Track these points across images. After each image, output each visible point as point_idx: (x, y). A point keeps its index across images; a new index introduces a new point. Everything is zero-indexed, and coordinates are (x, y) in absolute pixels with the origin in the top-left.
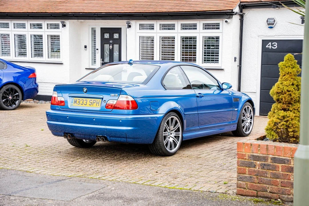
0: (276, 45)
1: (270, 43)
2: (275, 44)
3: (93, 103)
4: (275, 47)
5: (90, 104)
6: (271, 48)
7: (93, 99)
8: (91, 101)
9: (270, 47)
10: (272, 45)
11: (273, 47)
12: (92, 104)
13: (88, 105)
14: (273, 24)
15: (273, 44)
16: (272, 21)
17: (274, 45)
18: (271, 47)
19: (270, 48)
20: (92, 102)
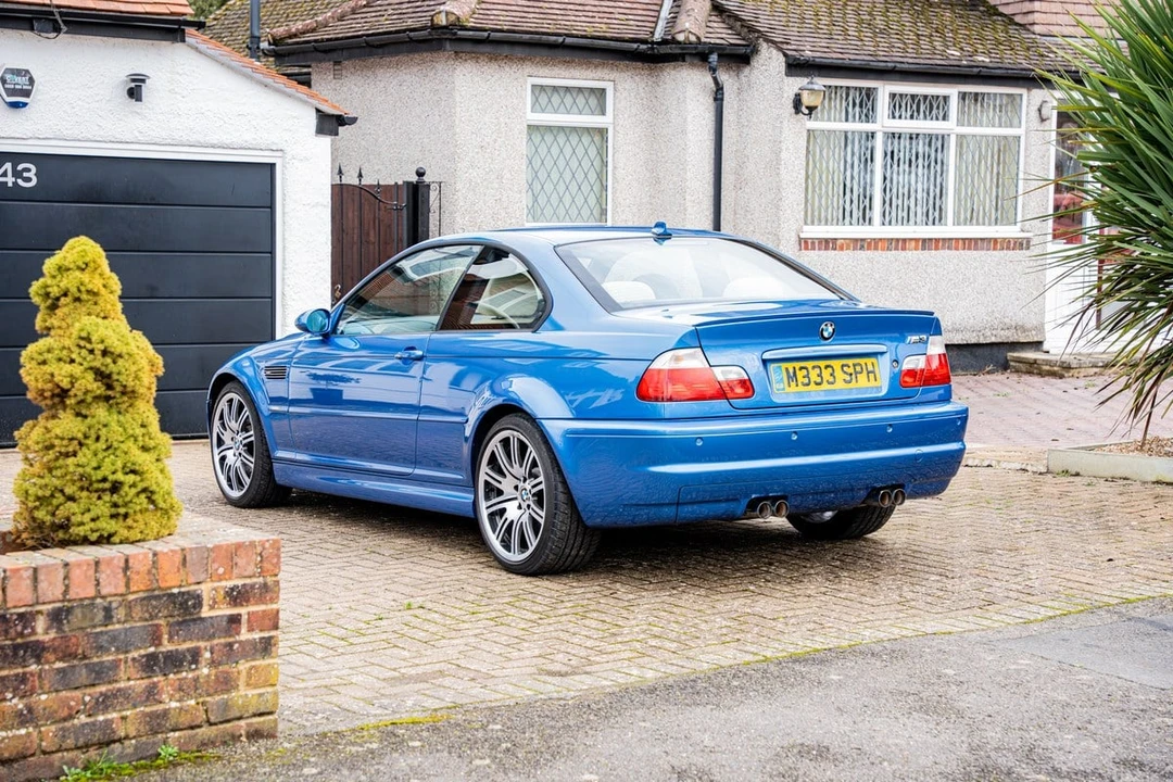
0: (32, 175)
1: (8, 166)
2: (29, 170)
3: (856, 373)
4: (29, 180)
5: (848, 378)
6: (15, 183)
7: (850, 362)
8: (845, 368)
9: (10, 180)
10: (17, 174)
11: (20, 181)
12: (853, 376)
13: (840, 384)
14: (27, 94)
15: (20, 167)
16: (22, 82)
17: (25, 174)
18: (14, 180)
19: (10, 185)
20: (851, 370)
